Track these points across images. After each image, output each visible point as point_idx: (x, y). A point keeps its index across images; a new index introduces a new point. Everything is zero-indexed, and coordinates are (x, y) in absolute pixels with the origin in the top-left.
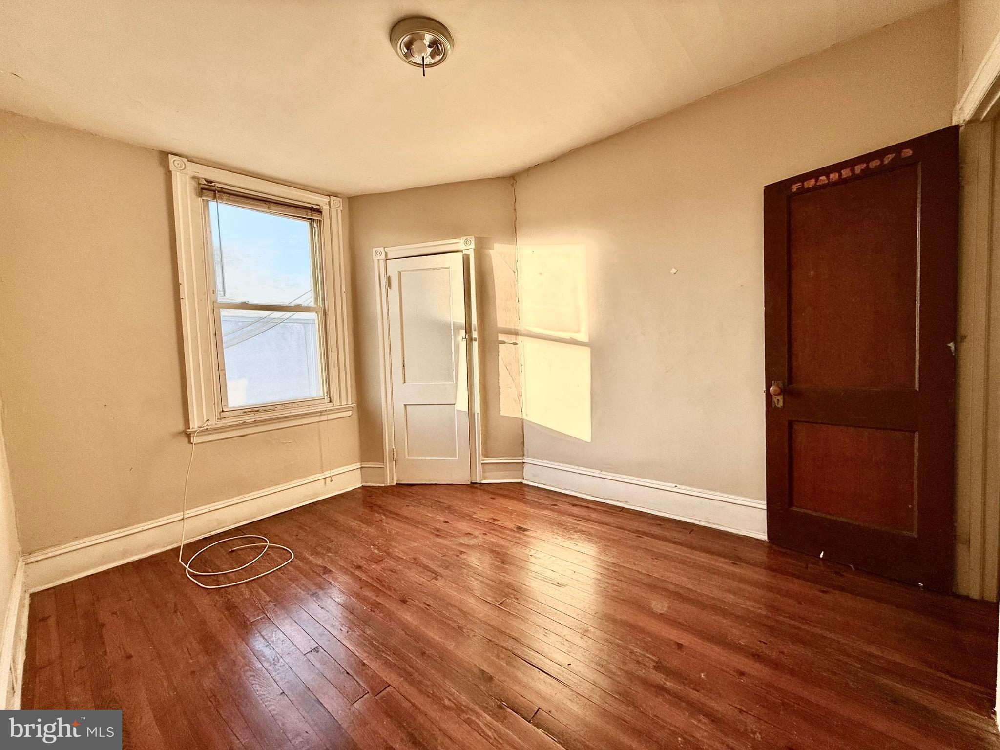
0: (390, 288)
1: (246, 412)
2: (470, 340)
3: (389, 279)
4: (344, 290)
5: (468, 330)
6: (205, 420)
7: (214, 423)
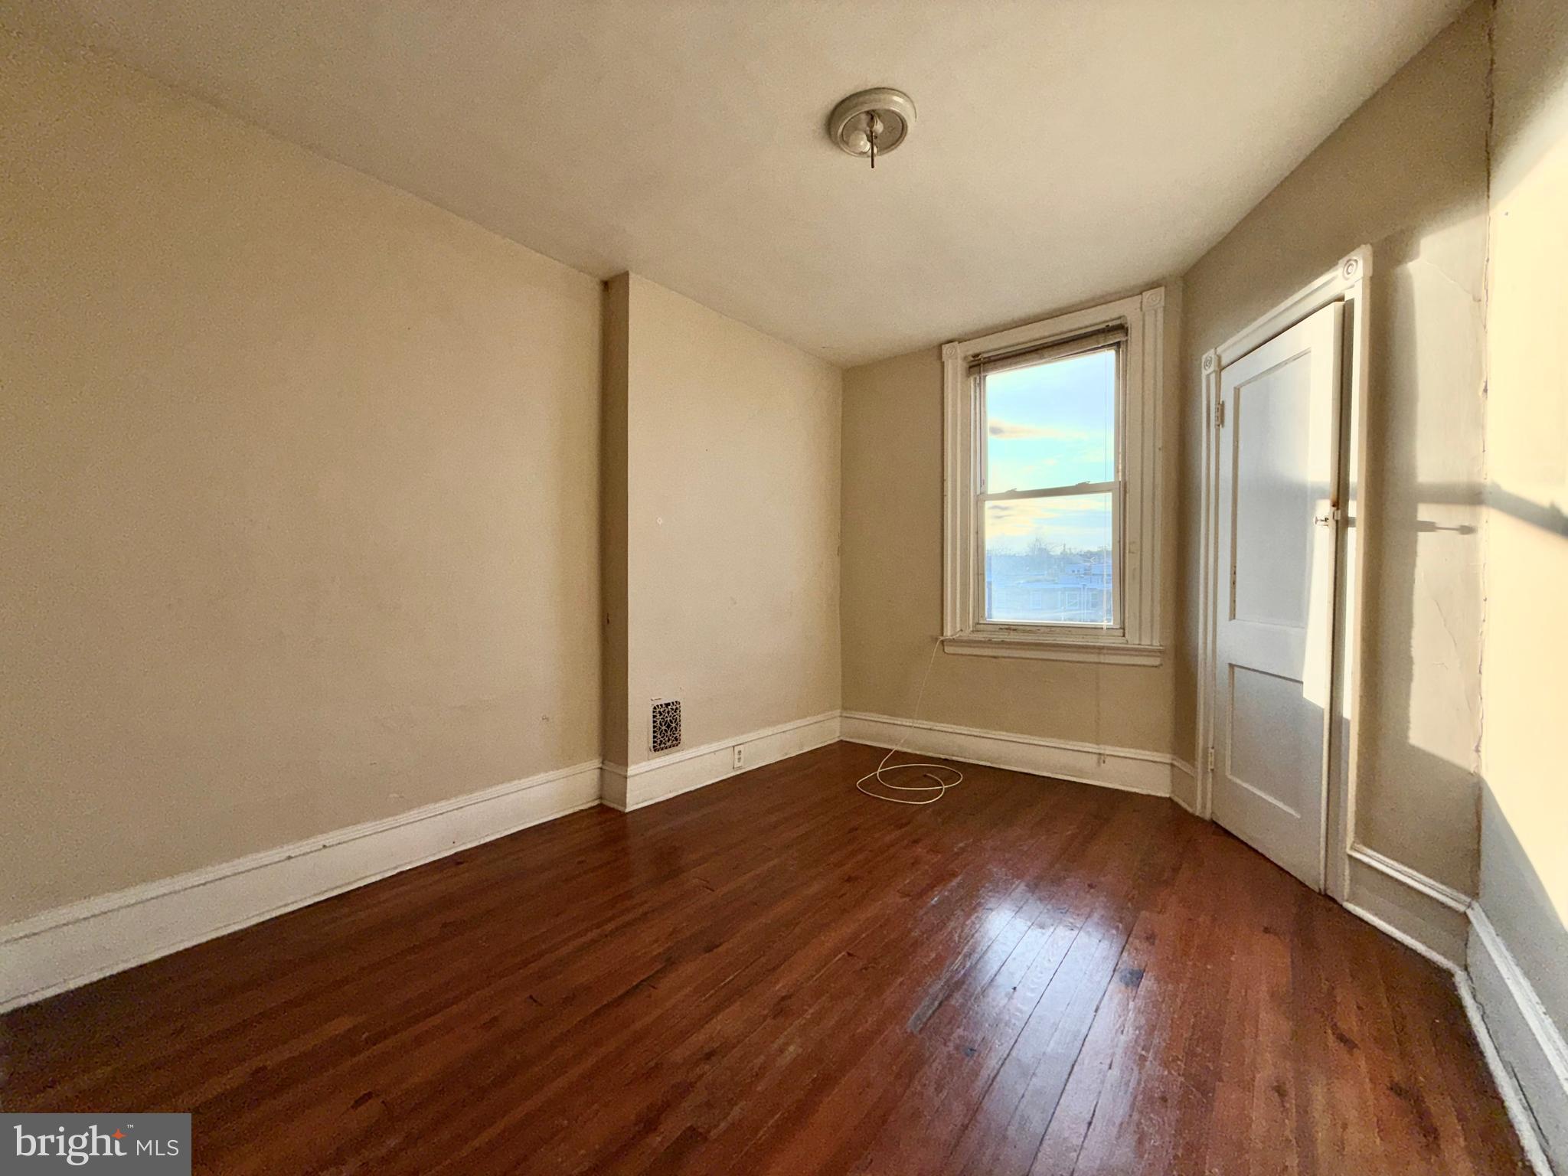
0: (1223, 427)
1: (1001, 629)
2: (1342, 525)
3: (1221, 408)
4: (1159, 444)
5: (1340, 502)
6: (958, 629)
7: (967, 634)
